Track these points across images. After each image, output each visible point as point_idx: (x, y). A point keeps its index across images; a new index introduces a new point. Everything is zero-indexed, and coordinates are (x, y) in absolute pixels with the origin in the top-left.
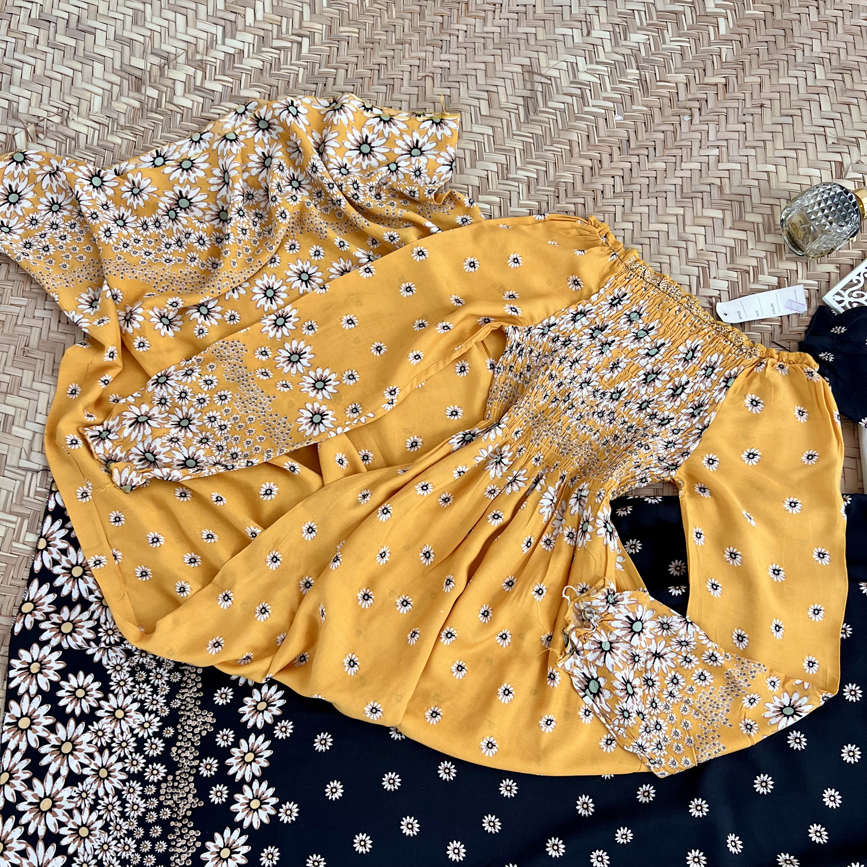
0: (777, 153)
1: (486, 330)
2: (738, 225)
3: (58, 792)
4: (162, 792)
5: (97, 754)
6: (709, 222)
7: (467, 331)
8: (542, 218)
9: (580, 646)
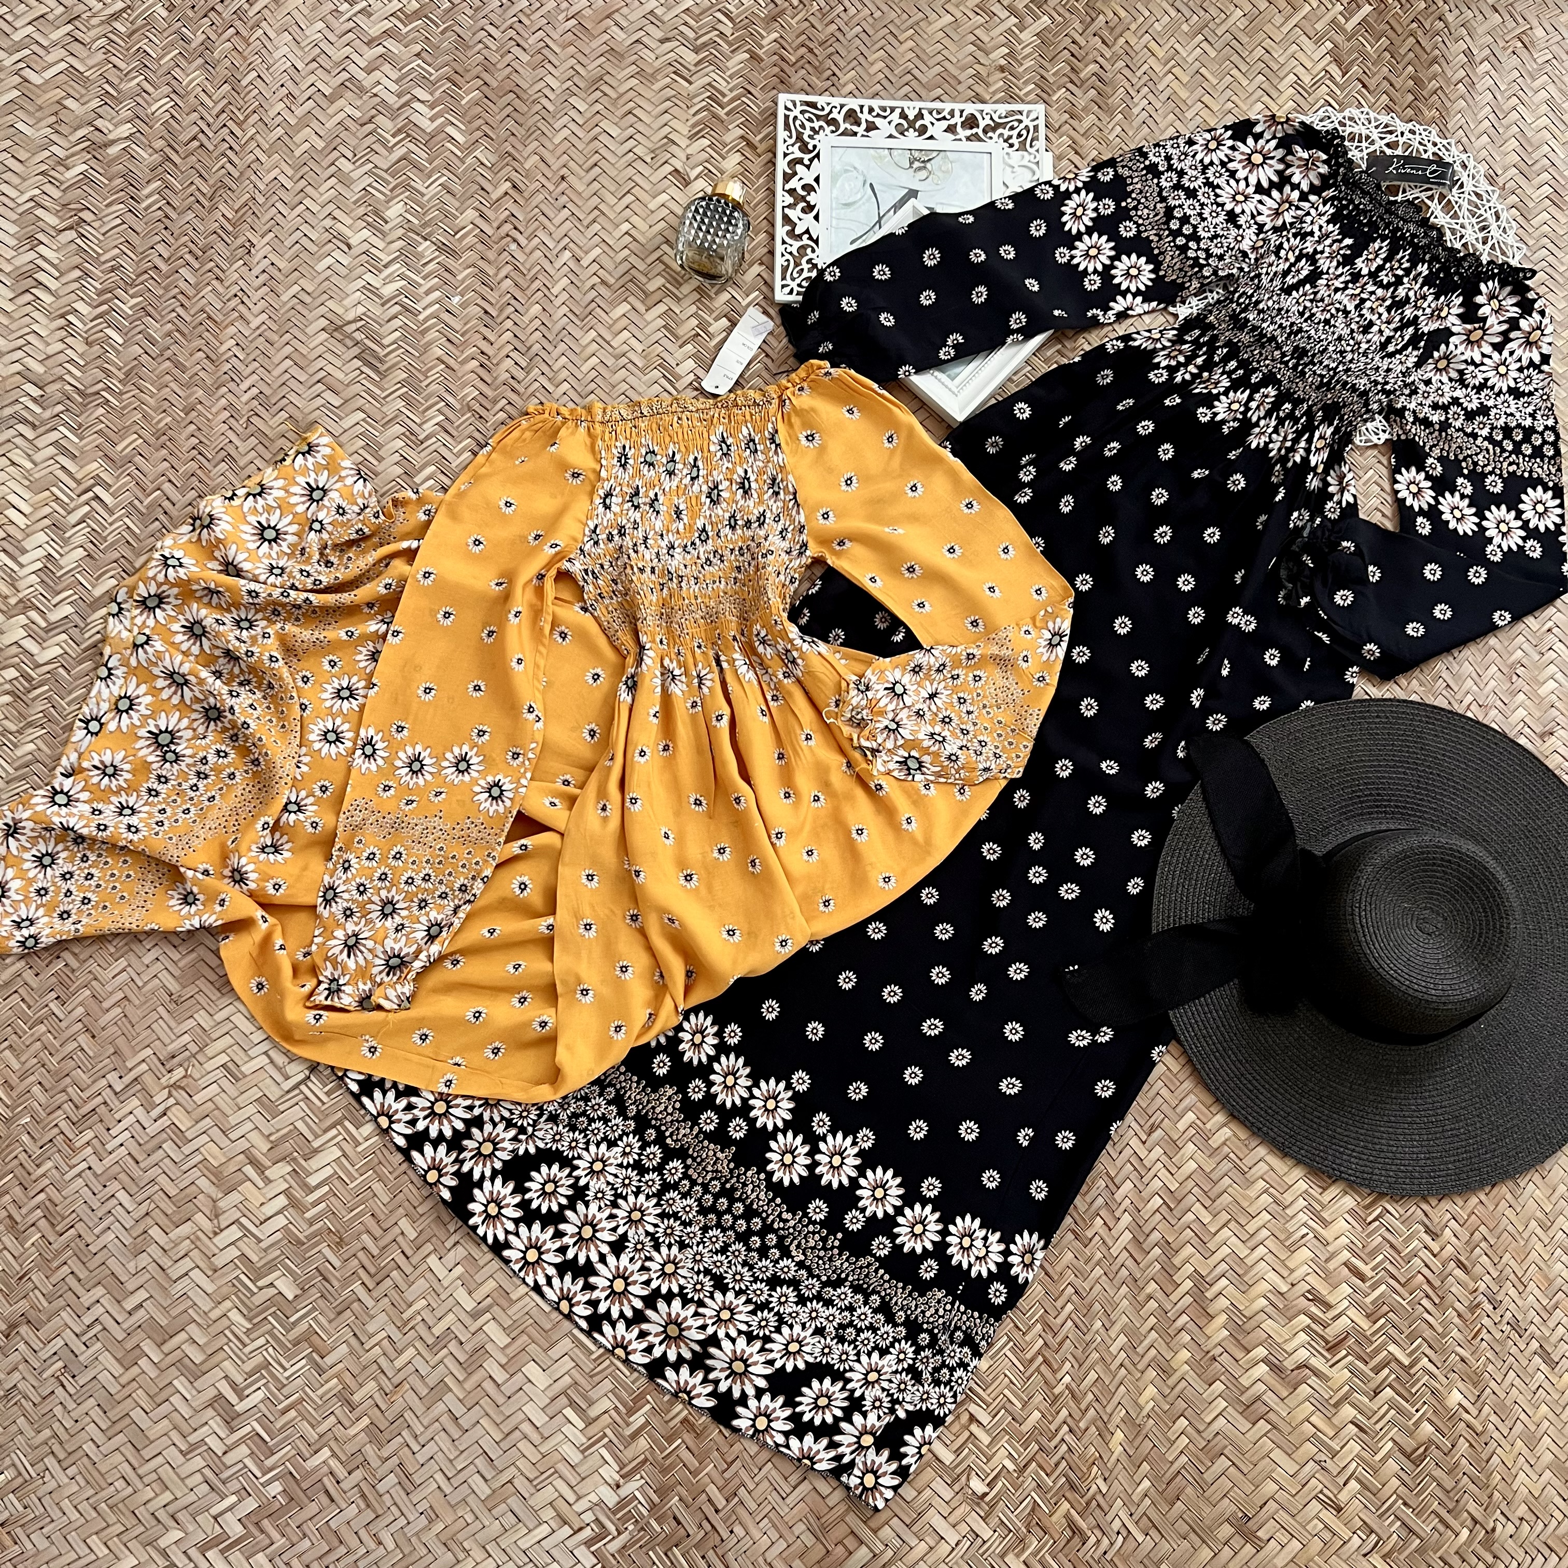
0: (619, 208)
1: (549, 583)
2: (650, 302)
3: (618, 1268)
4: (695, 1176)
5: (615, 1211)
6: (625, 321)
7: (534, 600)
8: (489, 448)
9: (875, 745)
